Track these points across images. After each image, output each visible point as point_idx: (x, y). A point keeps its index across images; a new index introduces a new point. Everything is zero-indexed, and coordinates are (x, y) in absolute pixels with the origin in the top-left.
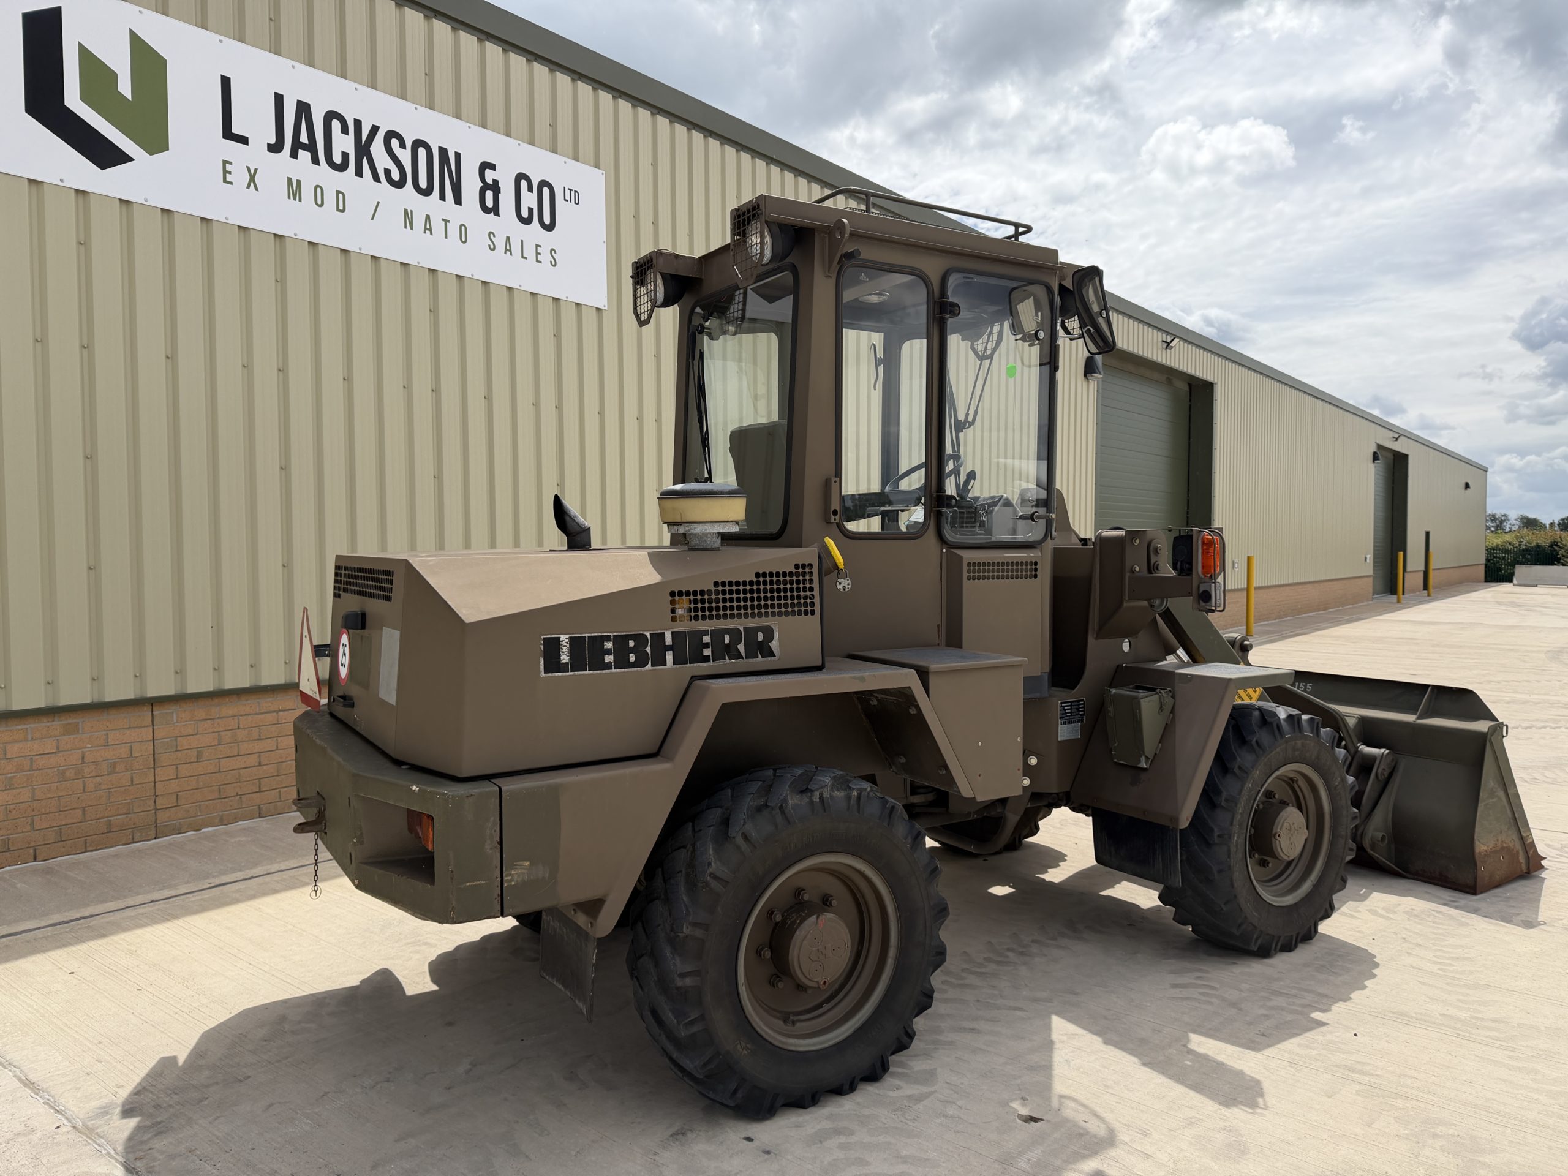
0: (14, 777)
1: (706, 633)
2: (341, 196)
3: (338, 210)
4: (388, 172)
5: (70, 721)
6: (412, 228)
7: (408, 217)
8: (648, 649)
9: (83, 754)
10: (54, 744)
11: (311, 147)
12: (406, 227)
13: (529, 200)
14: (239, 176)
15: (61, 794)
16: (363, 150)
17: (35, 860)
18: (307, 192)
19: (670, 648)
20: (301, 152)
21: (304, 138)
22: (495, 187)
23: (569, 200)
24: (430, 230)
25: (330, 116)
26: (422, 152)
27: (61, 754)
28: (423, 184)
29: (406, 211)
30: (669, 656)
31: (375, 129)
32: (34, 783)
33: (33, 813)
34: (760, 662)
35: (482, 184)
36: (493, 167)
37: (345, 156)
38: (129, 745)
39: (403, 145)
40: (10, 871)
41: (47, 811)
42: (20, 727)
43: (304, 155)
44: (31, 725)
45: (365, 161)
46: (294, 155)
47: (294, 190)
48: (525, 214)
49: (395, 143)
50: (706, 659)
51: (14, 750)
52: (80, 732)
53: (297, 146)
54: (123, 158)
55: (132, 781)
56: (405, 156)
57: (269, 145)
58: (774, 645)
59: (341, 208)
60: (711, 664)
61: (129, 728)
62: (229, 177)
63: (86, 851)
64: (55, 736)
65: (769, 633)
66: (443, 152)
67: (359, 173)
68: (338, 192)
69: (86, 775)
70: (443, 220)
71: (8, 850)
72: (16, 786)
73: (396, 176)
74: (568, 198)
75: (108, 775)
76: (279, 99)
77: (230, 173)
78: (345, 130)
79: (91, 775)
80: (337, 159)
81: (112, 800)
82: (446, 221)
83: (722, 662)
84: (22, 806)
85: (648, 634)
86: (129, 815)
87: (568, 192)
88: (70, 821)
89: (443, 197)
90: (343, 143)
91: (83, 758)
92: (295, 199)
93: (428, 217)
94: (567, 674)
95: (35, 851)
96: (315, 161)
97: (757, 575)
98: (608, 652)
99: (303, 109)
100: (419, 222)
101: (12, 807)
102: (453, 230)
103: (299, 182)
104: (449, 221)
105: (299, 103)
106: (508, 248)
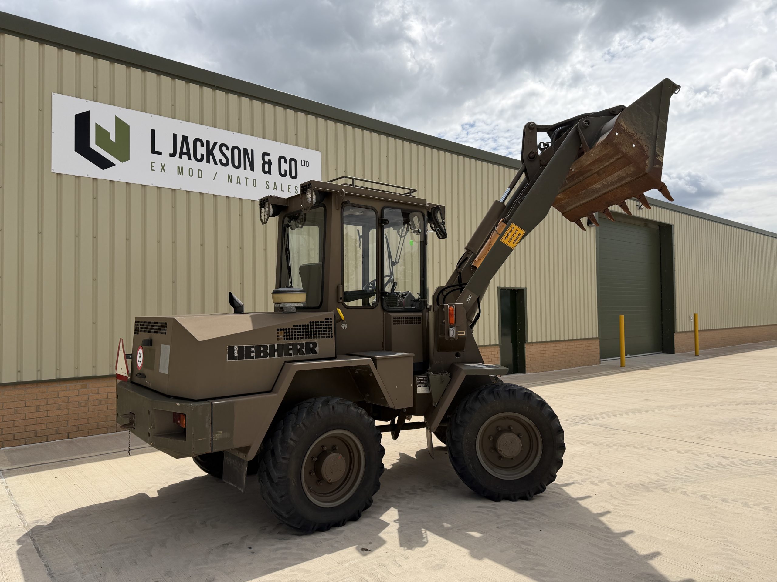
0: (61, 405)
1: (290, 344)
2: (200, 171)
3: (199, 177)
4: (221, 161)
5: (83, 383)
6: (231, 182)
7: (230, 178)
8: (268, 351)
9: (89, 396)
10: (77, 392)
11: (188, 154)
12: (228, 182)
13: (285, 167)
14: (158, 167)
15: (79, 412)
16: (210, 152)
17: (68, 438)
18: (186, 171)
19: (277, 350)
20: (183, 155)
21: (185, 150)
22: (269, 163)
24: (240, 182)
25: (196, 140)
26: (236, 151)
27: (80, 396)
28: (236, 163)
29: (229, 175)
30: (276, 353)
31: (215, 144)
32: (69, 408)
33: (68, 419)
34: (312, 355)
35: (263, 162)
36: (268, 154)
37: (202, 155)
38: (107, 393)
39: (227, 149)
40: (58, 442)
41: (74, 419)
42: (64, 385)
43: (185, 157)
44: (68, 385)
45: (211, 157)
46: (180, 157)
47: (180, 171)
48: (283, 173)
49: (224, 148)
50: (291, 355)
51: (61, 394)
52: (88, 387)
53: (182, 153)
54: (112, 164)
55: (108, 408)
56: (228, 153)
57: (170, 154)
58: (317, 349)
59: (200, 176)
60: (292, 356)
61: (107, 387)
62: (153, 168)
63: (88, 436)
64: (78, 389)
65: (315, 344)
66: (246, 150)
67: (208, 161)
68: (199, 170)
69: (89, 405)
70: (245, 178)
71: (58, 434)
72: (62, 408)
73: (224, 161)
74: (303, 164)
75: (98, 405)
76: (175, 136)
77: (154, 166)
78: (202, 145)
79: (92, 405)
80: (199, 157)
81: (99, 416)
83: (297, 356)
84: (64, 416)
85: (268, 345)
86: (106, 422)
87: (303, 162)
88: (83, 423)
89: (245, 168)
90: (202, 150)
91: (88, 398)
92: (180, 174)
93: (238, 177)
94: (237, 360)
95: (68, 434)
96: (190, 158)
97: (310, 322)
98: (253, 352)
99: (185, 139)
100: (234, 179)
101: (60, 416)
102: (250, 182)
103: (182, 168)
104: (248, 178)
105: (183, 136)
106: (275, 187)
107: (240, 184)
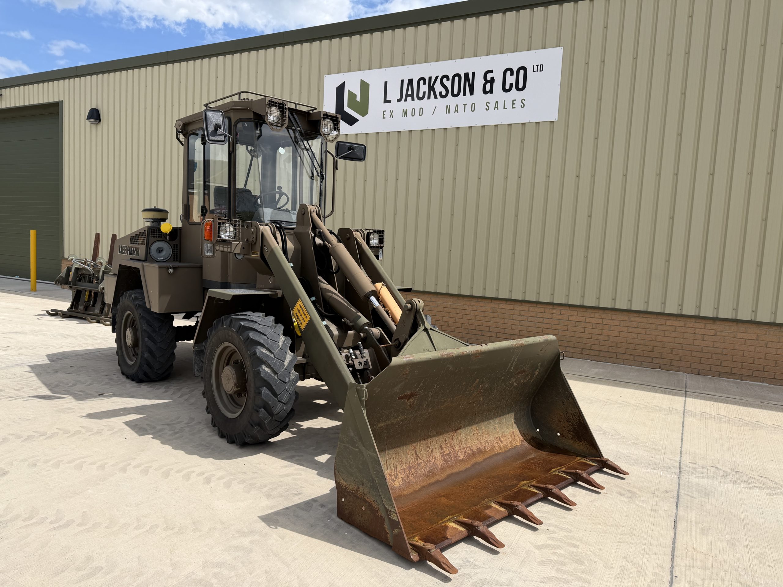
2: (421, 109)
3: (420, 115)
4: (441, 93)
6: (449, 113)
7: (448, 109)
11: (412, 96)
13: (511, 79)
14: (388, 114)
16: (431, 88)
18: (409, 113)
20: (408, 98)
21: (410, 93)
22: (492, 81)
23: (536, 71)
24: (457, 111)
25: (420, 80)
26: (457, 79)
29: (447, 106)
31: (437, 77)
35: (485, 82)
36: (491, 71)
37: (424, 93)
39: (448, 79)
43: (409, 99)
45: (432, 92)
46: (406, 100)
47: (405, 113)
48: (507, 87)
49: (445, 79)
53: (407, 96)
54: (356, 120)
56: (448, 84)
57: (398, 100)
66: (467, 75)
68: (420, 108)
70: (464, 104)
73: (444, 93)
74: (535, 70)
76: (402, 81)
77: (385, 115)
78: (425, 83)
80: (421, 96)
82: (465, 105)
87: (535, 67)
89: (464, 94)
90: (424, 88)
92: (405, 116)
93: (457, 105)
96: (413, 99)
99: (411, 81)
100: (452, 109)
102: (468, 107)
103: (407, 110)
104: (466, 104)
105: (409, 80)
106: (496, 106)
107: (458, 112)
